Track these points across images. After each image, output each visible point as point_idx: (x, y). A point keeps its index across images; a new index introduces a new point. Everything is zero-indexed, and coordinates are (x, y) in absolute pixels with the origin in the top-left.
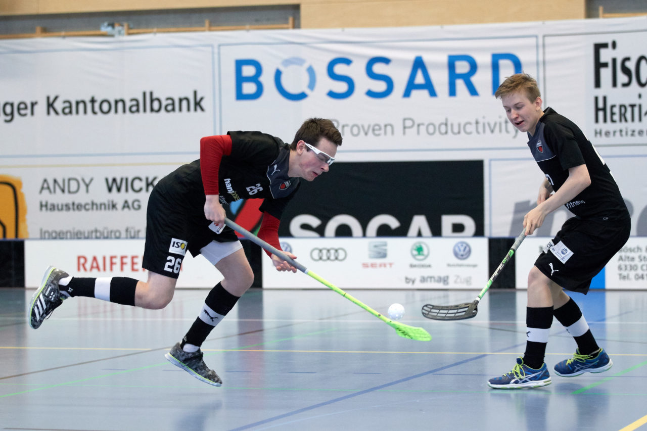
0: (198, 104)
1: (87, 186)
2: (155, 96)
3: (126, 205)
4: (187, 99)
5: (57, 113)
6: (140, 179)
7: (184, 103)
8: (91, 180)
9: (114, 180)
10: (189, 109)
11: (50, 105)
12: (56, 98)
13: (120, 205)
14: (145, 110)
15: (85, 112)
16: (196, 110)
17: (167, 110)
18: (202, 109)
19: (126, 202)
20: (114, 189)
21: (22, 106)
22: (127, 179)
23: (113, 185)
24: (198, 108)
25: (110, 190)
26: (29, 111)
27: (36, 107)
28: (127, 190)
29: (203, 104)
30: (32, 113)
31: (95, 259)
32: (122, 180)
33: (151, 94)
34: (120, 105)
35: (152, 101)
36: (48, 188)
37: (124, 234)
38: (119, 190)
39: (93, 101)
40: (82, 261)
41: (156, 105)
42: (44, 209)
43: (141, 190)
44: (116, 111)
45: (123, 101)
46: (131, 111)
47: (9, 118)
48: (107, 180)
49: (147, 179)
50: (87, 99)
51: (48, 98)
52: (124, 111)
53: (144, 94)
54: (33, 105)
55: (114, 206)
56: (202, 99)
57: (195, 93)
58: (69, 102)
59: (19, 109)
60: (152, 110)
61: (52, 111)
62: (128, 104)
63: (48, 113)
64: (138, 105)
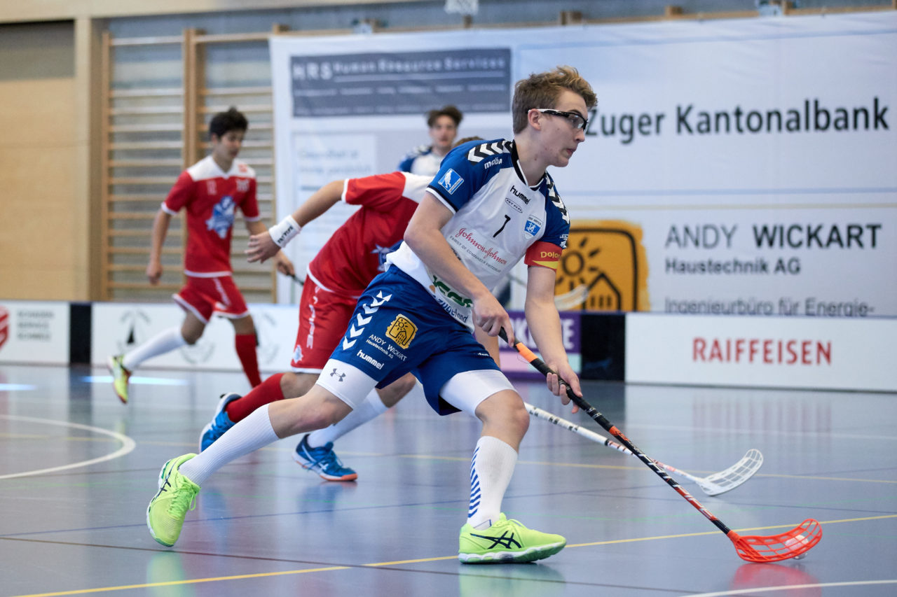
0: (879, 118)
1: (729, 236)
2: (821, 106)
3: (780, 266)
4: (866, 112)
5: (690, 130)
6: (800, 229)
7: (861, 117)
8: (734, 228)
9: (765, 229)
10: (867, 126)
11: (682, 119)
12: (689, 109)
13: (772, 266)
14: (807, 127)
15: (728, 129)
16: (876, 126)
17: (837, 128)
18: (885, 126)
19: (780, 262)
20: (765, 242)
21: (645, 120)
22: (782, 229)
23: (764, 236)
24: (880, 124)
25: (759, 243)
26: (653, 128)
27: (663, 123)
28: (781, 244)
29: (887, 117)
30: (658, 130)
31: (716, 344)
32: (775, 229)
33: (816, 103)
34: (774, 119)
35: (817, 113)
36: (677, 239)
37: (776, 310)
38: (771, 243)
39: (738, 113)
40: (700, 345)
41: (822, 120)
42: (671, 269)
43: (800, 244)
44: (769, 128)
45: (778, 114)
46: (789, 129)
47: (627, 137)
48: (755, 229)
49: (809, 228)
50: (731, 110)
51: (679, 109)
52: (780, 128)
53: (807, 103)
54: (659, 118)
55: (764, 267)
56: (885, 110)
57: (876, 101)
58: (707, 115)
59: (641, 124)
60: (817, 126)
61: (683, 128)
62: (785, 118)
63: (679, 130)
64: (798, 120)
